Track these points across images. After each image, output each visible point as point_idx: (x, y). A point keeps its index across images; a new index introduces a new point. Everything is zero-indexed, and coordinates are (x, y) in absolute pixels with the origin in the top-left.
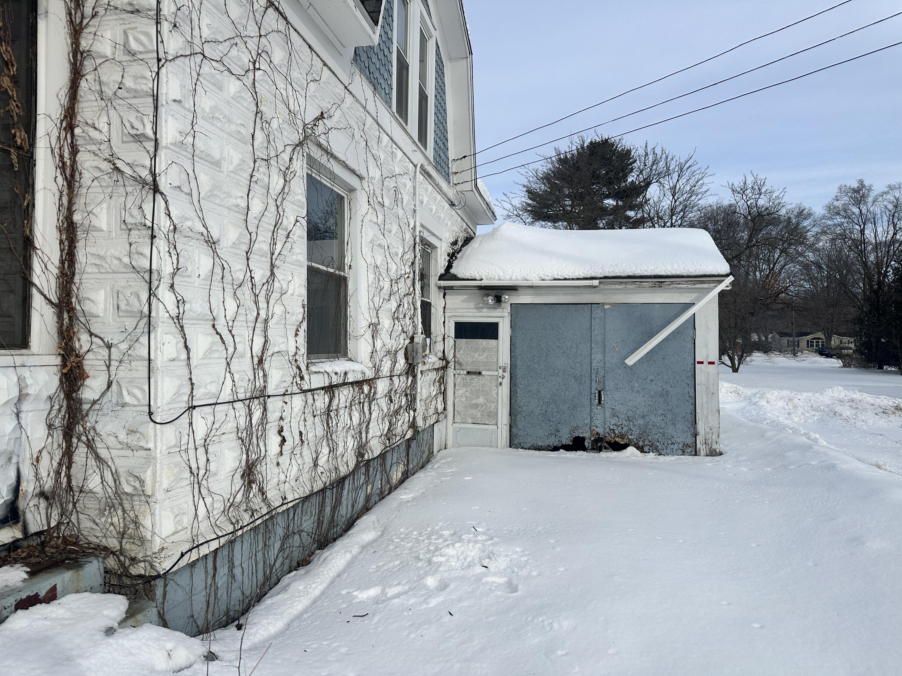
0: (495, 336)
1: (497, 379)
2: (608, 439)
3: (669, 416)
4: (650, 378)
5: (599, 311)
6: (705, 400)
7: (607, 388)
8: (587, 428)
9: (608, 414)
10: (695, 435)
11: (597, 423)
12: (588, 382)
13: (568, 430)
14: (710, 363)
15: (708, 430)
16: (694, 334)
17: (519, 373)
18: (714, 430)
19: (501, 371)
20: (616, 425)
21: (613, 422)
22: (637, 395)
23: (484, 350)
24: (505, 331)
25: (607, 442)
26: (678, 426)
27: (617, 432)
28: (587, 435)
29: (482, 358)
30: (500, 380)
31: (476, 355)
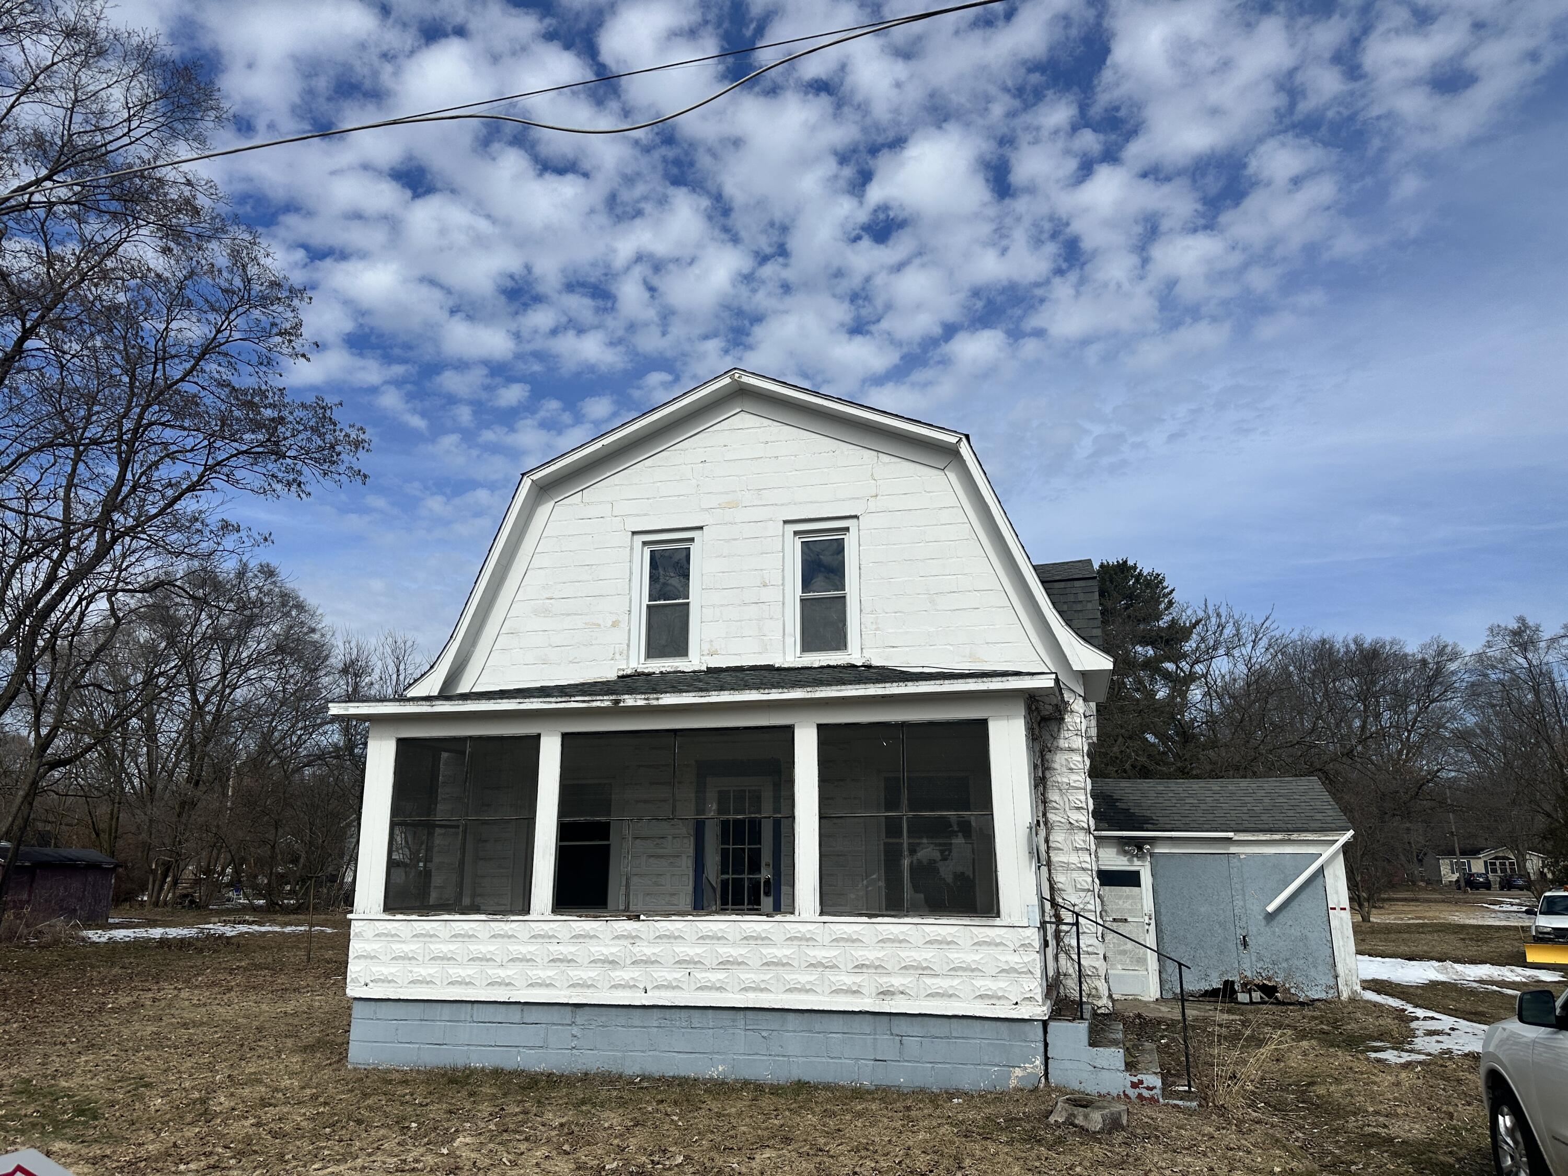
0: (1138, 885)
1: (1143, 926)
2: (1256, 982)
3: (1310, 960)
4: (1289, 924)
5: (1235, 860)
6: (1341, 943)
7: (1250, 933)
8: (1236, 972)
9: (1254, 959)
10: (1336, 977)
11: (1245, 966)
12: (1232, 928)
13: (1217, 974)
14: (1342, 909)
15: (1347, 972)
16: (1325, 882)
17: (1164, 919)
18: (1353, 971)
19: (1147, 918)
20: (1261, 968)
21: (1259, 966)
22: (1278, 939)
23: (1128, 897)
24: (1146, 878)
25: (1255, 985)
26: (1320, 968)
27: (1263, 975)
28: (1236, 979)
29: (1127, 905)
30: (1147, 927)
31: (1121, 902)
